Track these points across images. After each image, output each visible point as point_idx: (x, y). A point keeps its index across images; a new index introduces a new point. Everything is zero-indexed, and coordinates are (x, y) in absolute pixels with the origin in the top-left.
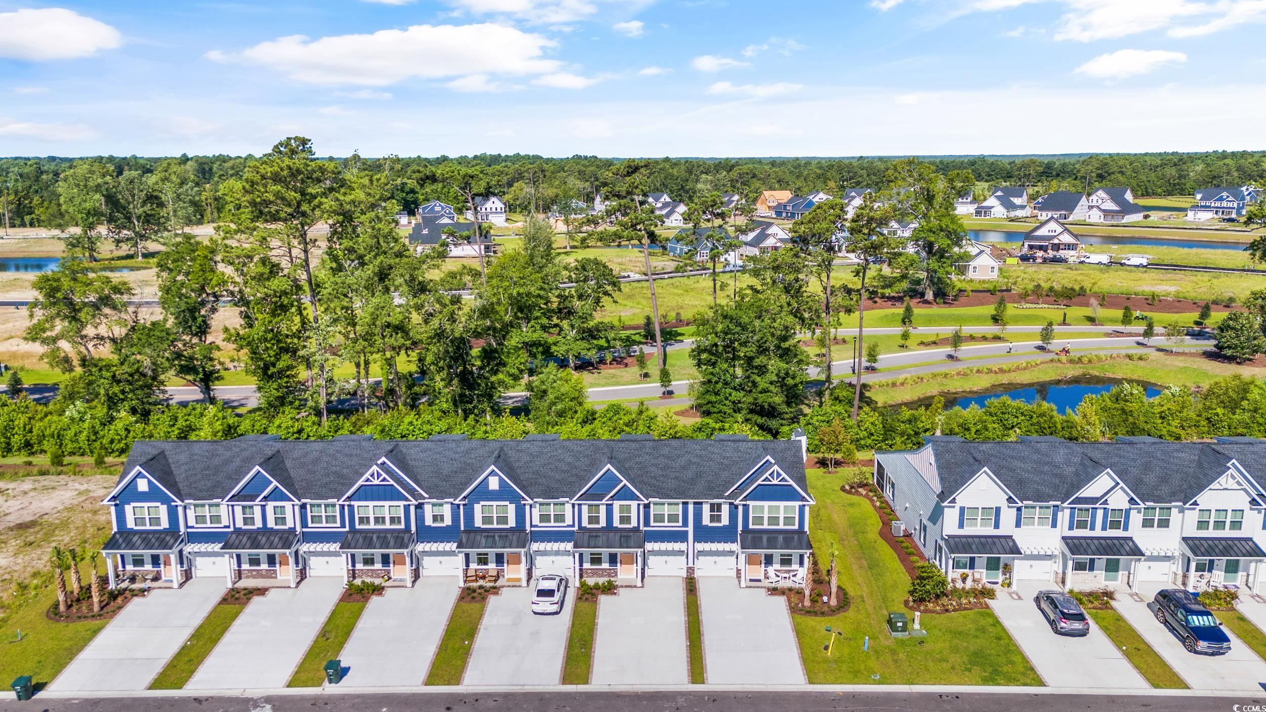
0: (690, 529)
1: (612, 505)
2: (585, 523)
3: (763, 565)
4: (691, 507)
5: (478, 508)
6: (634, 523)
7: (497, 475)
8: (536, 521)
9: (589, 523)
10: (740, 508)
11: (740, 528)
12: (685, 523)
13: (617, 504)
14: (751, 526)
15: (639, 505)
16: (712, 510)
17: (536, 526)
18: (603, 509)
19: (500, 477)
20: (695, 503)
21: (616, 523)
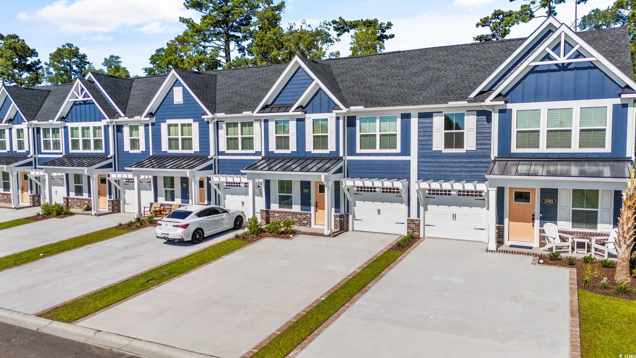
0: (413, 158)
1: (303, 120)
2: (272, 147)
3: (537, 222)
4: (414, 122)
5: (164, 127)
6: (332, 147)
7: (181, 85)
8: (223, 147)
9: (277, 148)
10: (495, 117)
11: (494, 153)
12: (406, 151)
13: (310, 118)
14: (514, 149)
15: (338, 118)
16: (448, 124)
17: (223, 153)
18: (293, 125)
19: (183, 87)
20: (422, 116)
21: (309, 147)
